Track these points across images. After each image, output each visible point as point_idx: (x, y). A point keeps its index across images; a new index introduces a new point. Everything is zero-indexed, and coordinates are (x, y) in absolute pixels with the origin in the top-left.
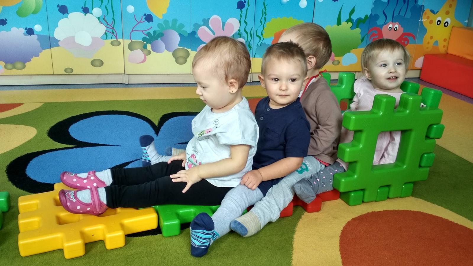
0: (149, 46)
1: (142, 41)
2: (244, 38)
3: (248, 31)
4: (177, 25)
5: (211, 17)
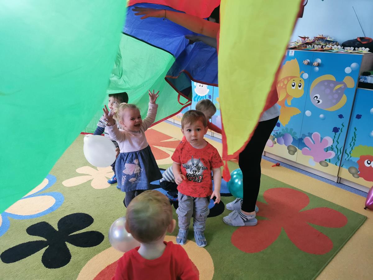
0: (276, 139)
1: (273, 136)
2: (335, 152)
3: (339, 148)
4: (293, 132)
5: (314, 132)
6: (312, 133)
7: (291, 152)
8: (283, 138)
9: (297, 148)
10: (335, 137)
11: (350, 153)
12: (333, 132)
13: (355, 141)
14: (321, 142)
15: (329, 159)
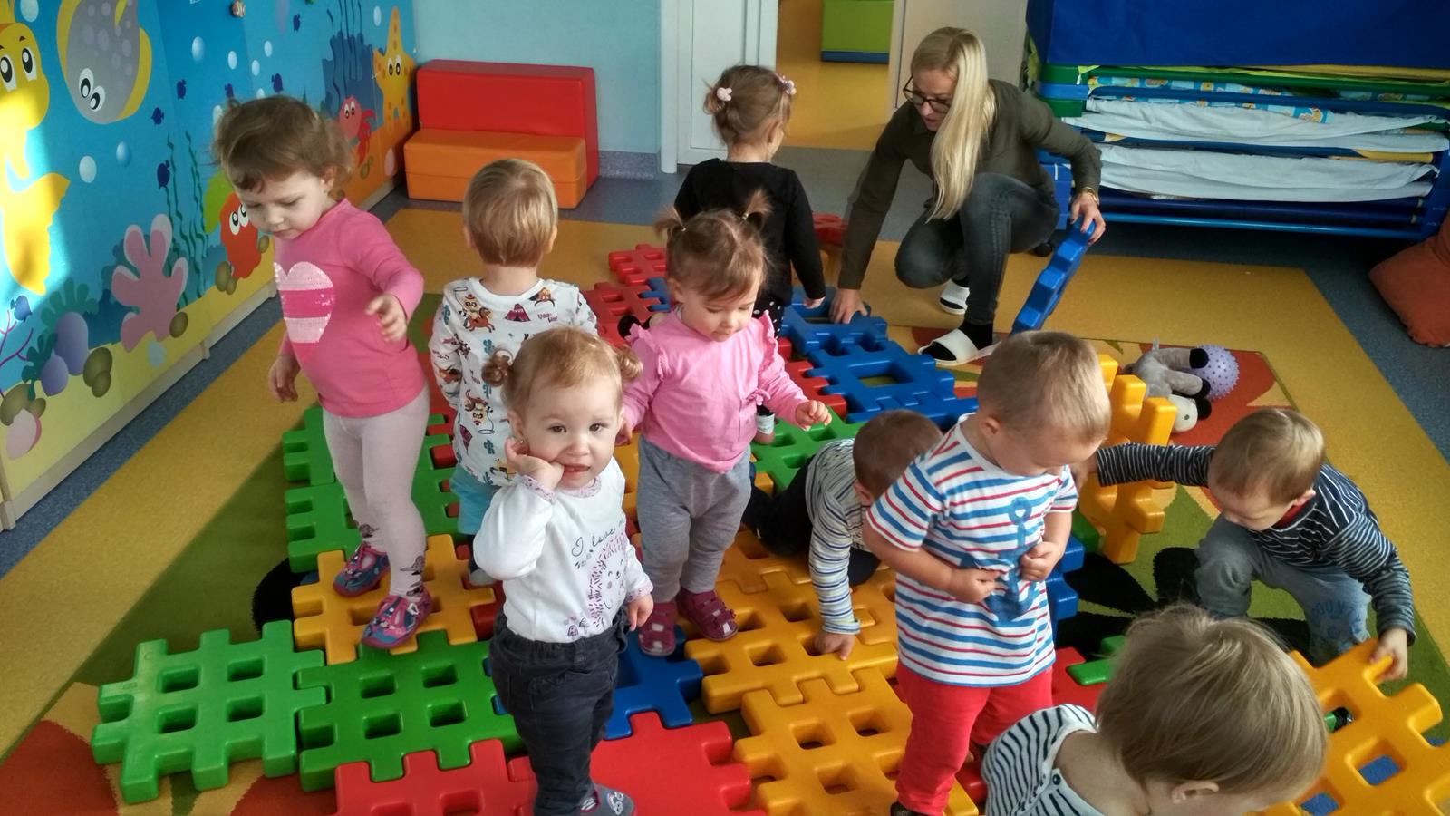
0: (38, 387)
1: (22, 382)
2: (185, 256)
3: (187, 233)
4: (76, 293)
5: (124, 235)
6: (123, 241)
7: (101, 383)
8: (57, 353)
9: (108, 346)
10: (169, 203)
11: (203, 228)
12: (160, 188)
13: (199, 177)
14: (150, 254)
15: (184, 294)
